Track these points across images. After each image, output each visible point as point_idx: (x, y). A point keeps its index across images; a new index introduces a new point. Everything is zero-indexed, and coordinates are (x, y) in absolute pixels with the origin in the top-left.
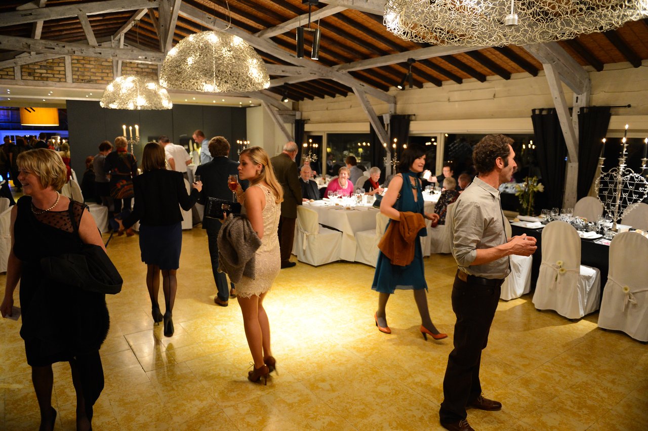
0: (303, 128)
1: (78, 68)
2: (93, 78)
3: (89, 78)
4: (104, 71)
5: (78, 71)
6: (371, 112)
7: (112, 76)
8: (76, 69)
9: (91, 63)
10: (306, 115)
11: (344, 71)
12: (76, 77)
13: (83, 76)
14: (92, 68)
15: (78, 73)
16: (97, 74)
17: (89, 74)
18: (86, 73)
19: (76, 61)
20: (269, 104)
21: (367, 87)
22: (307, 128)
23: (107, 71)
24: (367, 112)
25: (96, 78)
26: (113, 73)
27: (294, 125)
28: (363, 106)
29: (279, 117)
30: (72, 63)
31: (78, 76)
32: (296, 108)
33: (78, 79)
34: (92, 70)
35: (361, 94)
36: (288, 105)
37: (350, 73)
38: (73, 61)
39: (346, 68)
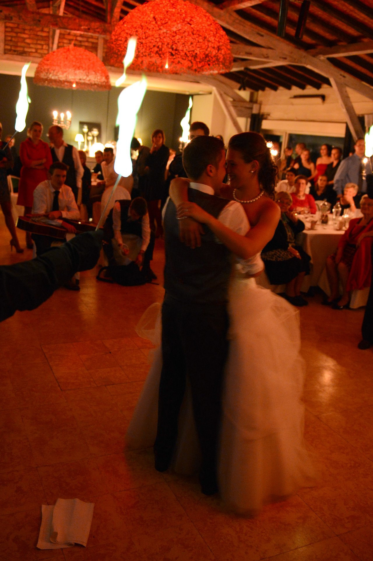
0: (260, 124)
1: (12, 37)
2: (26, 50)
3: (21, 49)
4: (39, 42)
5: (11, 40)
6: (350, 110)
7: (47, 48)
8: (9, 38)
9: (26, 32)
10: (265, 109)
11: (322, 57)
12: (9, 47)
13: (17, 46)
14: (27, 38)
15: (11, 44)
16: (32, 46)
17: (23, 44)
18: (19, 44)
19: (9, 30)
20: (222, 93)
21: (349, 78)
22: (266, 125)
23: (42, 43)
24: (344, 110)
25: (30, 50)
26: (48, 45)
27: (249, 120)
28: (340, 101)
29: (232, 109)
30: (6, 32)
31: (11, 46)
32: (255, 99)
33: (10, 50)
34: (28, 41)
35: (341, 87)
36: (245, 94)
37: (329, 59)
38: (7, 30)
39: (324, 54)
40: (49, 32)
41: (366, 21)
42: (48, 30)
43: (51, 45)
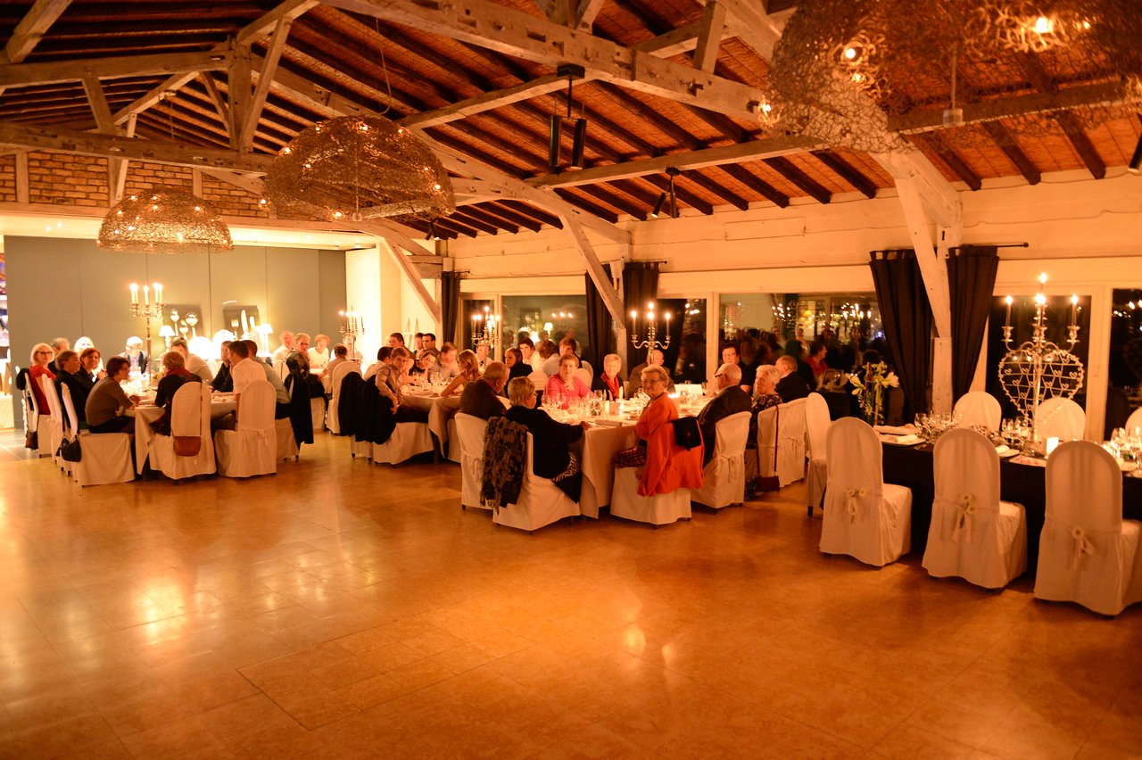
0: (457, 286)
1: (42, 175)
2: (68, 195)
3: (61, 194)
4: (90, 182)
5: (40, 181)
6: (591, 257)
7: (106, 191)
8: (37, 178)
9: (67, 166)
10: (461, 265)
11: (549, 188)
12: (37, 193)
13: (52, 190)
14: (68, 177)
15: (41, 186)
16: (78, 188)
17: (61, 187)
18: (56, 186)
19: (37, 164)
20: (395, 245)
21: (585, 214)
22: (465, 287)
23: (97, 183)
24: (584, 258)
25: (75, 195)
26: (108, 186)
27: (439, 282)
28: (577, 246)
29: (413, 267)
30: (29, 167)
31: (41, 190)
32: (443, 251)
33: (40, 197)
34: (69, 181)
35: (575, 227)
36: (429, 245)
37: (556, 190)
38: (32, 164)
39: (550, 183)
40: (107, 166)
41: (606, 139)
42: (106, 163)
43: (112, 186)
